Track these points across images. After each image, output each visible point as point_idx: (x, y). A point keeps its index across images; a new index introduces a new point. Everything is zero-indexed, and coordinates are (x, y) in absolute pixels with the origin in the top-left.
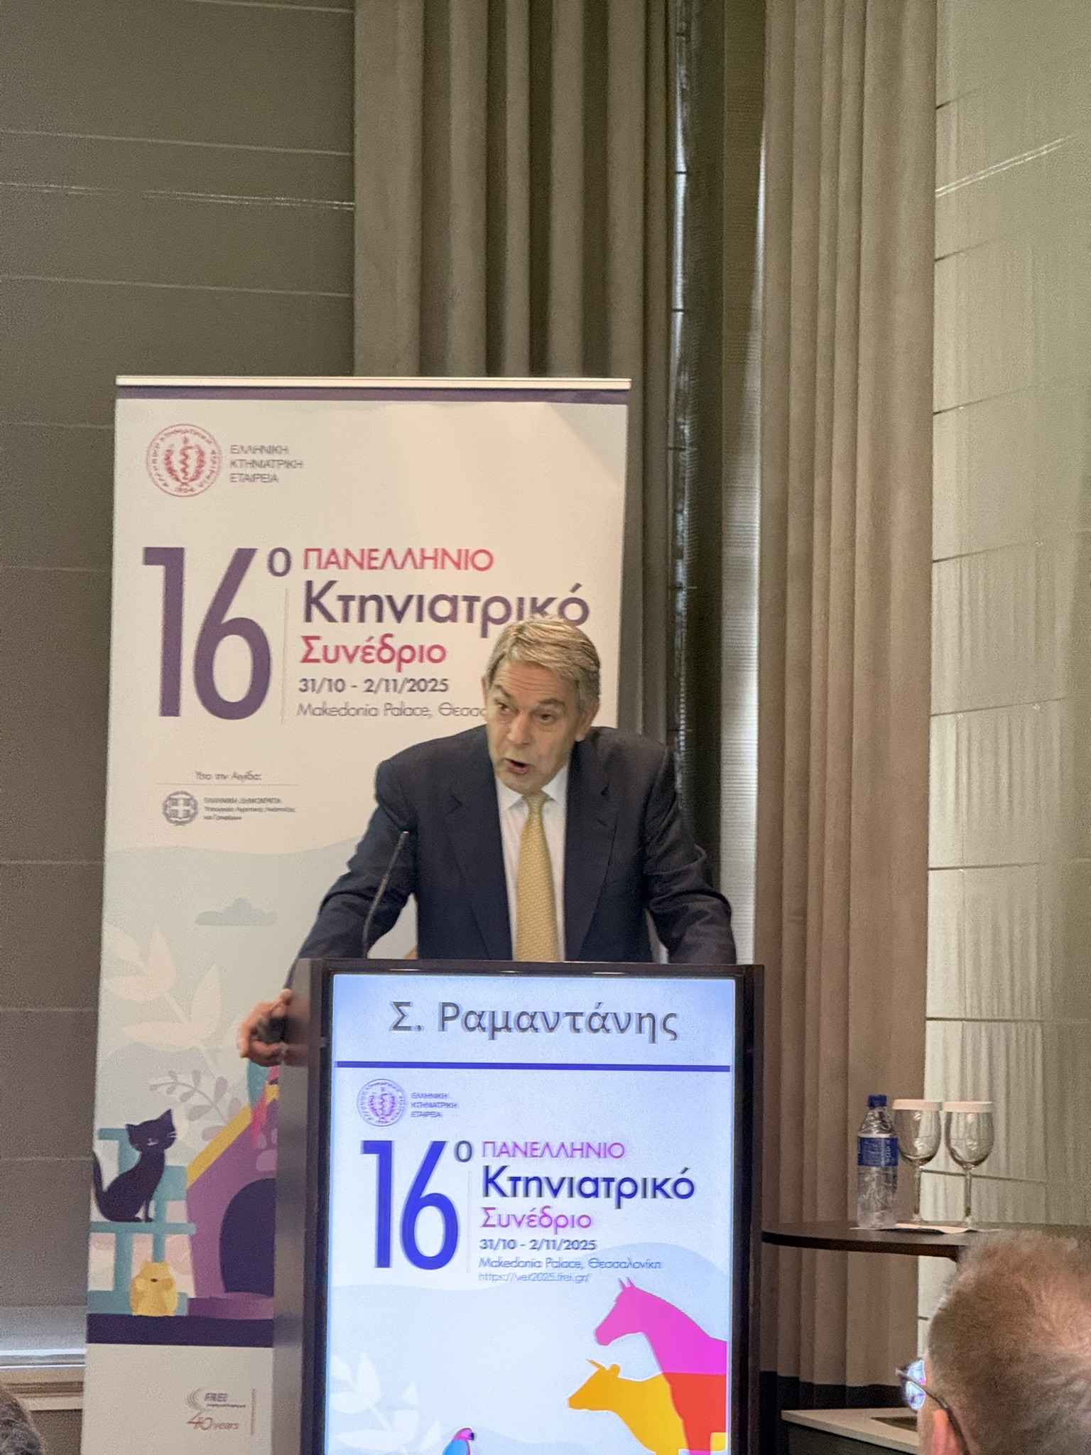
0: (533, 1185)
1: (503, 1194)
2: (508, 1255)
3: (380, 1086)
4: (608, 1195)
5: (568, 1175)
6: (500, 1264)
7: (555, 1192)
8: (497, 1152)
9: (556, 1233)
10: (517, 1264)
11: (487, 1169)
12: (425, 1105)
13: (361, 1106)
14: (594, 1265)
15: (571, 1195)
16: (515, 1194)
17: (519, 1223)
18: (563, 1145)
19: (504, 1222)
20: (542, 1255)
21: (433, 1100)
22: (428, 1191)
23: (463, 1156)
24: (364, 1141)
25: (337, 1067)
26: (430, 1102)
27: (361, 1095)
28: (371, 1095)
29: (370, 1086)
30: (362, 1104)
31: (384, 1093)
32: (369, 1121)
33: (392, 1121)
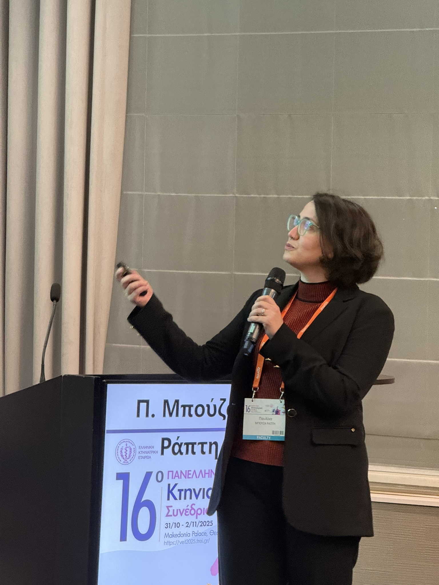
0: (188, 493)
1: (175, 498)
2: (176, 531)
5: (202, 488)
6: (173, 536)
7: (197, 496)
8: (173, 478)
9: (197, 518)
10: (180, 535)
11: (169, 485)
12: (144, 452)
13: (116, 454)
14: (211, 534)
15: (203, 498)
16: (180, 499)
17: (181, 514)
18: (201, 471)
19: (175, 514)
20: (190, 530)
21: (148, 450)
22: (143, 499)
23: (159, 479)
24: (117, 473)
25: (107, 433)
26: (147, 451)
27: (117, 448)
28: (121, 448)
29: (121, 443)
30: (117, 453)
31: (127, 446)
32: (120, 462)
33: (129, 462)
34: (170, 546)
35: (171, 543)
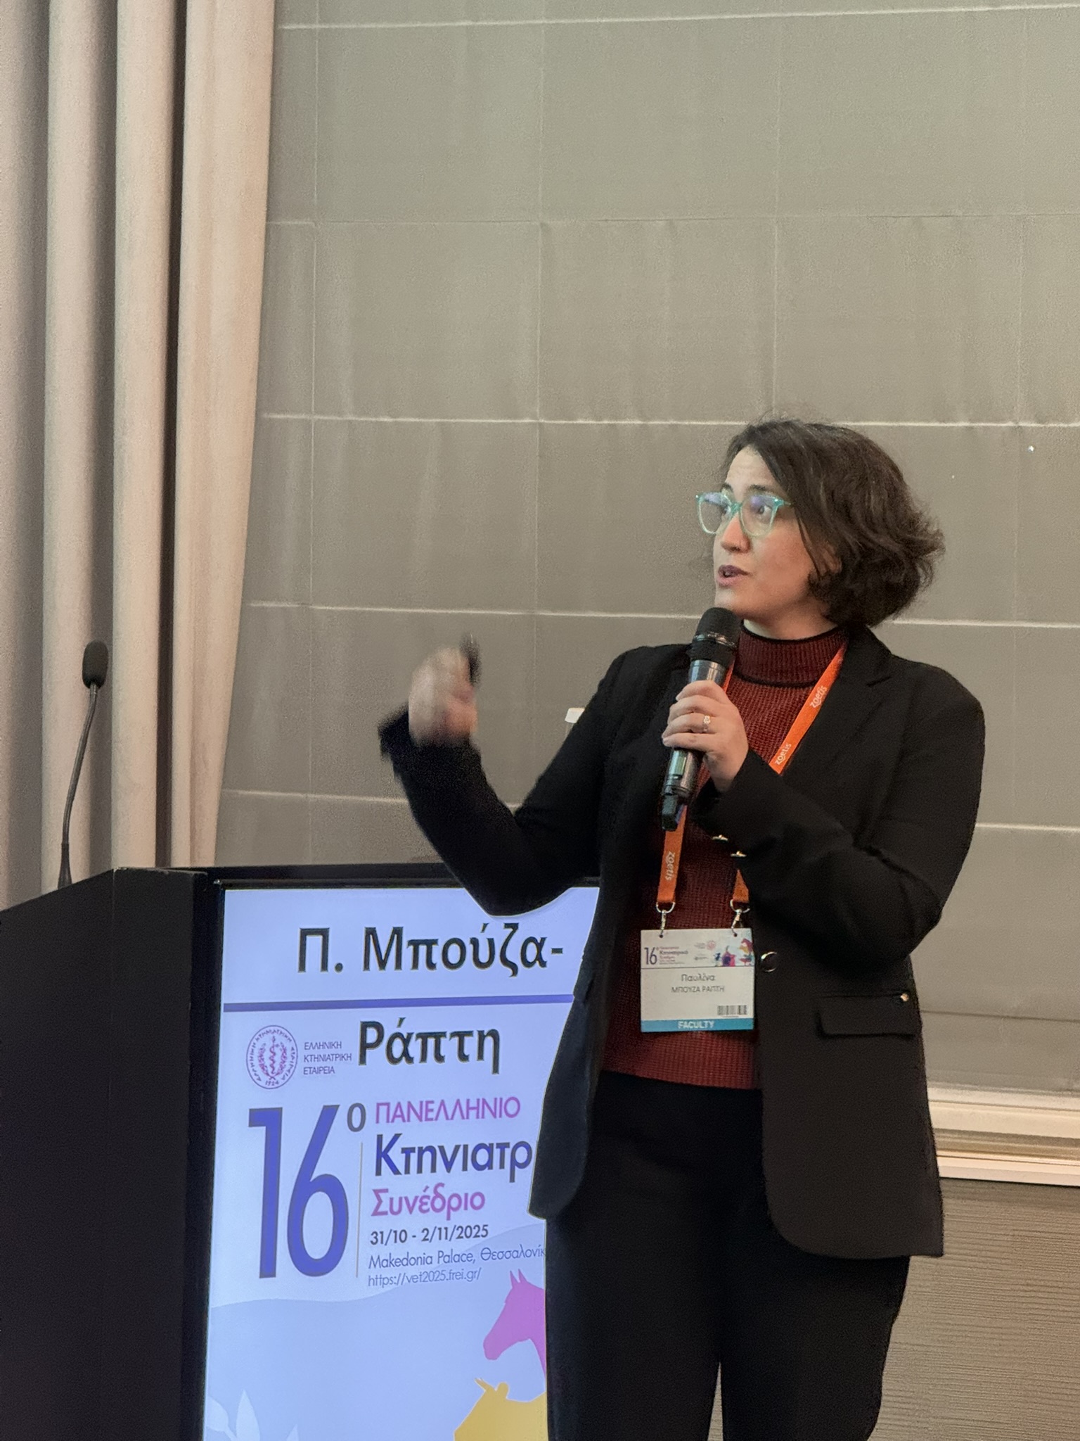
0: (427, 1156)
1: (396, 1171)
2: (398, 1251)
3: (271, 1035)
4: (502, 1166)
5: (462, 1143)
6: (390, 1262)
7: (449, 1165)
8: (390, 1120)
9: (448, 1218)
10: (408, 1261)
11: (380, 1138)
12: (318, 1058)
14: (485, 1256)
15: (465, 1168)
16: (407, 1171)
17: (411, 1210)
18: (458, 1102)
19: (396, 1208)
20: (432, 1249)
21: (327, 1052)
22: (317, 1173)
23: (356, 1124)
24: (251, 1110)
25: (225, 1011)
26: (324, 1053)
27: (251, 1047)
28: (260, 1047)
29: (260, 1035)
30: (251, 1060)
31: (275, 1044)
32: (258, 1082)
33: (283, 1082)
34: (383, 1287)
35: (386, 1281)
